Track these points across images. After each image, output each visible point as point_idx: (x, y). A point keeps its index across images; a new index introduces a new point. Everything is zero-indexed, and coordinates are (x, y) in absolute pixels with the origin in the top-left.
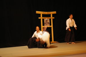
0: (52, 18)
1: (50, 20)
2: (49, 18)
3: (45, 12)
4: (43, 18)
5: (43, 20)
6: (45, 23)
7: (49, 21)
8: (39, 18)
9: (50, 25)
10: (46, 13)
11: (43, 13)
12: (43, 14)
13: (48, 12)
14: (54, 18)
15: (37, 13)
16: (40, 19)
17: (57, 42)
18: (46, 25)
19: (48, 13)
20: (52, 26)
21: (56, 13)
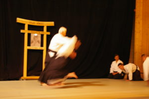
0: (46, 33)
1: (42, 36)
2: (41, 33)
3: (33, 21)
4: (30, 32)
5: (29, 35)
7: (39, 39)
8: (22, 31)
9: (42, 45)
10: (36, 23)
11: (30, 22)
12: (31, 24)
14: (49, 33)
15: (18, 21)
16: (24, 34)
19: (39, 24)
20: (44, 48)
21: (53, 25)
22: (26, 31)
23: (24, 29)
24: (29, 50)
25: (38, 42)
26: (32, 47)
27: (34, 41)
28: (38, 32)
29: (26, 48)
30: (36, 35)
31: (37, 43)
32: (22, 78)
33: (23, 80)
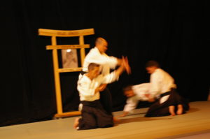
0: (83, 46)
1: (78, 51)
2: (76, 46)
3: (62, 31)
4: (60, 47)
5: (59, 52)
6: (65, 62)
8: (48, 48)
10: (67, 33)
11: (59, 33)
12: (60, 36)
13: (72, 31)
14: (88, 46)
15: (41, 34)
19: (72, 34)
21: (93, 33)
22: (54, 47)
23: (50, 44)
24: (61, 75)
25: (74, 60)
26: (65, 70)
28: (72, 46)
29: (57, 71)
30: (69, 51)
31: (73, 63)
32: (56, 116)
33: (58, 118)
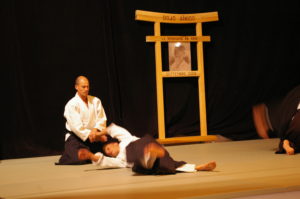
0: (200, 38)
1: (194, 46)
2: (190, 38)
3: (170, 15)
4: (166, 39)
5: (165, 46)
6: (173, 61)
8: (149, 39)
9: (194, 67)
10: (177, 18)
11: (165, 18)
12: (166, 21)
13: (185, 15)
14: (208, 39)
15: (138, 18)
16: (153, 44)
17: (222, 138)
18: (177, 67)
19: (186, 19)
20: (200, 72)
21: (217, 19)
22: (157, 38)
23: (152, 34)
24: (166, 80)
25: (186, 59)
26: (172, 73)
27: (176, 60)
28: (184, 38)
29: (160, 75)
30: (178, 45)
